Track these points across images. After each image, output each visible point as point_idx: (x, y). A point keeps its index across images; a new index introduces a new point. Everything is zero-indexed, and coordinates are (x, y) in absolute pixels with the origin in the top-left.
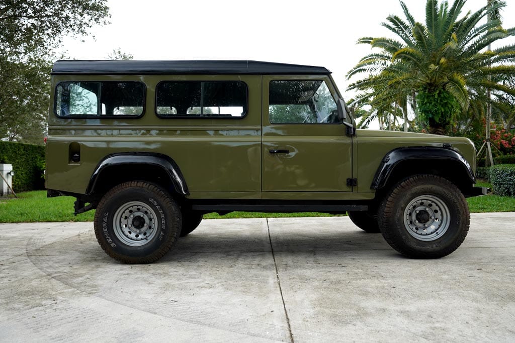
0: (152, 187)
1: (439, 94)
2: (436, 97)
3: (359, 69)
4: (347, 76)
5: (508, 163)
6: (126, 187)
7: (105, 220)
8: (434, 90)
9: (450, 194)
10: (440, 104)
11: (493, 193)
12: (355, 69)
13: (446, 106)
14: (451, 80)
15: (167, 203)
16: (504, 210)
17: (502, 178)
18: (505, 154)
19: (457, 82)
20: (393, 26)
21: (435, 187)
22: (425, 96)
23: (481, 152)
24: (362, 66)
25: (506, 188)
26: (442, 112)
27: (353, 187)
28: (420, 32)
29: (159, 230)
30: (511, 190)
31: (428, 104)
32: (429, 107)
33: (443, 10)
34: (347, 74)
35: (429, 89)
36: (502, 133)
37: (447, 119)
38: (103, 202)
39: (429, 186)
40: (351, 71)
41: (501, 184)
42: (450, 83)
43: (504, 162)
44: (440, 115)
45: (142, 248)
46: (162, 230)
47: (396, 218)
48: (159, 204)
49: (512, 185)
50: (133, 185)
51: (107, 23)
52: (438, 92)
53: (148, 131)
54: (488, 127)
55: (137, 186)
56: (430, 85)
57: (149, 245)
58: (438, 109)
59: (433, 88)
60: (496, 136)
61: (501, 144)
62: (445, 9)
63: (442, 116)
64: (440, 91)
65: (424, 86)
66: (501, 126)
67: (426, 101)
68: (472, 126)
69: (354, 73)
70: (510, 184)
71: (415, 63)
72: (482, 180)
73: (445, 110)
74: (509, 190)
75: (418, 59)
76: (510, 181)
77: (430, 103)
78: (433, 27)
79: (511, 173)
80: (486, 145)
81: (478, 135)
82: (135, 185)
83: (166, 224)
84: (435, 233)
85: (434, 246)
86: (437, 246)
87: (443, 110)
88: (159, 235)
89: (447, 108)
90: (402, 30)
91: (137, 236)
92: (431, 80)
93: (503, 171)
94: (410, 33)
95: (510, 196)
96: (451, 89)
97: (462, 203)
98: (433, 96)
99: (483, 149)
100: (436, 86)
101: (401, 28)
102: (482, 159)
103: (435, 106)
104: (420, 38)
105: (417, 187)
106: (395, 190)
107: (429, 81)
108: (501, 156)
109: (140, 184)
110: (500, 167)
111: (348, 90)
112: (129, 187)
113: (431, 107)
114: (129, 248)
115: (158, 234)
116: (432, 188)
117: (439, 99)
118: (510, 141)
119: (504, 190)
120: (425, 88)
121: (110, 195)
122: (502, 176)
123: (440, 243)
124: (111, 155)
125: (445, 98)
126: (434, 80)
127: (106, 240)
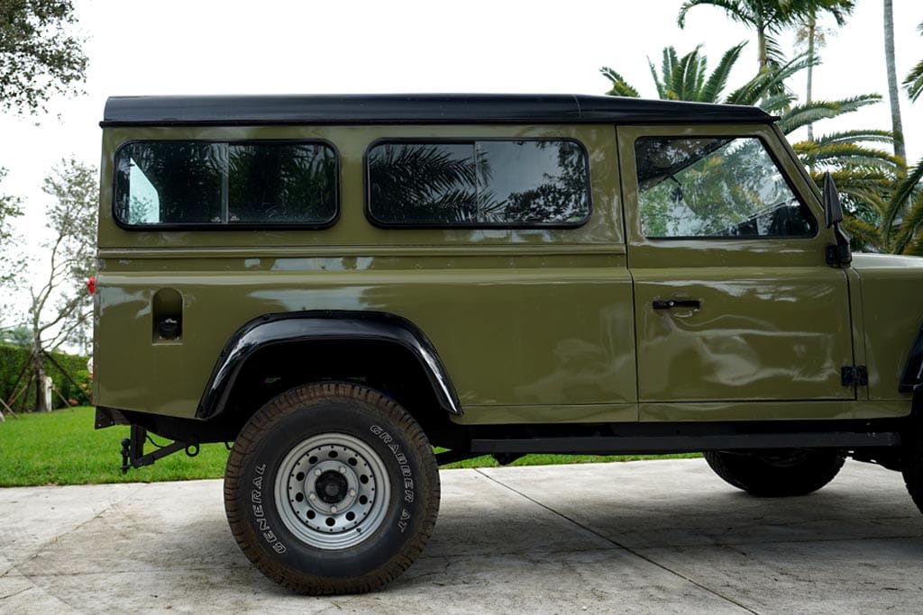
0: (374, 395)
6: (311, 399)
7: (258, 484)
15: (415, 437)
27: (858, 388)
29: (397, 506)
38: (249, 437)
45: (355, 553)
46: (405, 505)
48: (397, 441)
50: (326, 392)
51: (80, 93)
53: (350, 260)
55: (338, 396)
57: (372, 544)
82: (332, 392)
83: (415, 490)
88: (397, 519)
91: (330, 522)
109: (345, 389)
112: (315, 397)
114: (319, 555)
115: (393, 514)
121: (269, 419)
124: (265, 319)
127: (260, 534)
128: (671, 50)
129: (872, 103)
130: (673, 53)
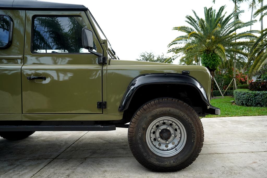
1: (211, 55)
2: (210, 56)
3: (174, 43)
4: (168, 46)
5: (243, 88)
8: (209, 53)
9: (186, 116)
10: (212, 60)
11: (236, 104)
12: (172, 43)
13: (214, 61)
14: (217, 48)
16: (239, 115)
17: (239, 96)
18: (242, 84)
19: (220, 48)
20: (190, 21)
21: (172, 110)
22: (205, 56)
23: (231, 83)
24: (175, 41)
25: (241, 101)
26: (213, 64)
27: (104, 109)
28: (202, 23)
30: (244, 102)
31: (206, 60)
32: (207, 61)
33: (213, 14)
34: (168, 45)
35: (207, 53)
36: (241, 75)
37: (215, 67)
39: (168, 109)
40: (170, 44)
41: (239, 99)
42: (216, 49)
43: (241, 88)
44: (212, 65)
47: (138, 138)
49: (244, 100)
52: (211, 54)
54: (235, 72)
56: (207, 50)
58: (211, 62)
59: (209, 52)
60: (239, 76)
61: (241, 80)
62: (214, 13)
63: (213, 66)
64: (212, 54)
65: (205, 51)
66: (241, 71)
67: (205, 58)
68: (228, 72)
69: (171, 45)
70: (243, 99)
71: (200, 39)
72: (232, 96)
73: (214, 63)
74: (243, 102)
75: (201, 37)
76: (243, 98)
77: (207, 59)
78: (209, 22)
79: (244, 93)
80: (234, 80)
81: (230, 75)
84: (175, 149)
85: (172, 162)
86: (174, 162)
87: (213, 63)
89: (215, 62)
90: (193, 23)
92: (207, 48)
93: (240, 93)
94: (198, 24)
95: (243, 106)
96: (217, 52)
97: (196, 124)
98: (208, 56)
99: (232, 82)
100: (210, 51)
101: (193, 22)
102: (232, 86)
103: (209, 61)
104: (202, 27)
105: (157, 110)
106: (138, 113)
107: (207, 49)
108: (240, 85)
110: (239, 90)
111: (167, 53)
113: (208, 61)
116: (170, 110)
117: (212, 57)
118: (244, 78)
119: (240, 102)
120: (205, 52)
122: (240, 95)
123: (176, 159)
125: (214, 57)
126: (209, 48)
128: (206, 7)
129: (255, 22)
130: (206, 8)
